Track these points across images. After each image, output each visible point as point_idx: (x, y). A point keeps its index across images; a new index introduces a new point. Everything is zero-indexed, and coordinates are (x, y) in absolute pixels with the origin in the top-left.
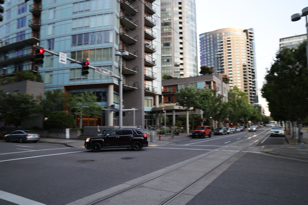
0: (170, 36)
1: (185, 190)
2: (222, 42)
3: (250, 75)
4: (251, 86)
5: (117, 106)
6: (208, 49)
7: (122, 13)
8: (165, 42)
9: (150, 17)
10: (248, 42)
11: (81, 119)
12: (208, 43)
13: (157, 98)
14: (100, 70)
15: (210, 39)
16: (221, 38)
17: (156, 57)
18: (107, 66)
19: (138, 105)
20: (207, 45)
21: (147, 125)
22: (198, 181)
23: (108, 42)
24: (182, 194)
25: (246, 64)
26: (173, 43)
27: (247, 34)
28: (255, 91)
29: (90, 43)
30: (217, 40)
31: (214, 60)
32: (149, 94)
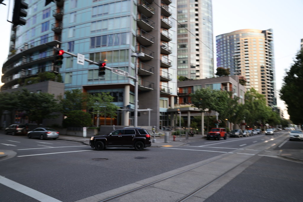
0: (186, 38)
1: (195, 193)
2: (239, 43)
3: (268, 76)
4: (269, 88)
5: (132, 106)
6: (225, 51)
7: (138, 15)
8: (182, 44)
9: (167, 19)
10: (266, 43)
11: (98, 118)
12: (225, 45)
13: (173, 99)
14: (116, 71)
15: (226, 41)
16: (238, 39)
17: (172, 58)
18: (124, 67)
19: (154, 105)
20: (223, 47)
21: (162, 125)
22: (210, 184)
23: (125, 44)
24: (193, 196)
25: (264, 65)
26: (189, 44)
27: (265, 35)
28: (273, 93)
29: (107, 45)
30: (233, 42)
31: (231, 61)
32: (164, 95)
